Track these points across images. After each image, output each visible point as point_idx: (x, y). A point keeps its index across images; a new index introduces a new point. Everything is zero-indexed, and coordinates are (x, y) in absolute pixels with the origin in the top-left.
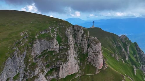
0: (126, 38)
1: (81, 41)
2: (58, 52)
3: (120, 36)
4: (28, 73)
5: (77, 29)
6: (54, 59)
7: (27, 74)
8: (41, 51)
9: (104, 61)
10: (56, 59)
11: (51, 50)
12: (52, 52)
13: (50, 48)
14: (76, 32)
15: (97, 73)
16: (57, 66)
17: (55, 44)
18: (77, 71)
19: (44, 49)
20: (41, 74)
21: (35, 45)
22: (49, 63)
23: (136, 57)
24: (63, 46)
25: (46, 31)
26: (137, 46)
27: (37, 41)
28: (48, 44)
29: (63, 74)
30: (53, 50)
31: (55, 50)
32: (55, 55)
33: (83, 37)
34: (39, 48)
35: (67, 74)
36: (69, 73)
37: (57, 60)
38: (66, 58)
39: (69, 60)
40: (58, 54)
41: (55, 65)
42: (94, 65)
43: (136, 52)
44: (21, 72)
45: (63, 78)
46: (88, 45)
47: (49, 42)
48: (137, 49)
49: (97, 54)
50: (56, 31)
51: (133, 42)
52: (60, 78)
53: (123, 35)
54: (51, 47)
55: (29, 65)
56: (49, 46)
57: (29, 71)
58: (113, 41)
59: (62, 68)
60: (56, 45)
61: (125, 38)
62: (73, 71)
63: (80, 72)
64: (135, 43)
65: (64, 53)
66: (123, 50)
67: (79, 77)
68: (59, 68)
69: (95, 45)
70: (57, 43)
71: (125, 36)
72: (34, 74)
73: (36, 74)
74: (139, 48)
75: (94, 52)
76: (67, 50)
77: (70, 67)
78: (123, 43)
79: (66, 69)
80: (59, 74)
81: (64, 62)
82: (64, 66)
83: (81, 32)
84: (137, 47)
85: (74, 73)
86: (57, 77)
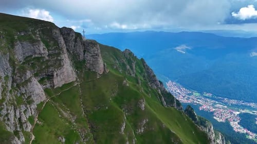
0: (131, 54)
1: (74, 47)
2: (47, 58)
3: (123, 50)
4: (18, 77)
5: (66, 32)
6: (44, 67)
7: (16, 77)
8: (24, 57)
9: (104, 65)
10: (46, 67)
11: (36, 56)
12: (38, 59)
13: (35, 53)
14: (65, 36)
15: (98, 77)
16: (50, 74)
17: (41, 48)
18: (75, 80)
19: (27, 55)
20: (33, 79)
21: (16, 47)
22: (37, 71)
23: (144, 77)
24: (53, 50)
25: (26, 32)
26: (145, 62)
27: (18, 42)
28: (32, 48)
29: (58, 82)
30: (40, 56)
31: (43, 56)
32: (43, 62)
33: (76, 41)
34: (21, 52)
35: (63, 83)
36: (66, 82)
37: (48, 67)
38: (60, 64)
39: (63, 65)
40: (48, 61)
41: (45, 72)
42: (94, 70)
43: (144, 70)
44: (10, 75)
45: (59, 87)
46: (84, 51)
47: (33, 45)
48: (144, 66)
49: (96, 57)
50: (38, 33)
51: (140, 59)
52: (55, 87)
53: (126, 49)
54: (37, 51)
55: (17, 67)
56: (34, 51)
57: (18, 75)
58: (114, 56)
59: (57, 75)
60: (44, 49)
61: (129, 53)
62: (70, 79)
63: (78, 80)
64: (142, 60)
65: (56, 58)
66: (128, 67)
67: (78, 85)
68: (53, 76)
69: (93, 48)
70: (45, 47)
71: (129, 50)
72: (25, 78)
73: (28, 78)
74: (147, 65)
75: (92, 56)
76: (59, 54)
77: (66, 74)
78: (127, 58)
79: (61, 76)
80: (53, 83)
81: (57, 68)
82: (59, 72)
83: (73, 36)
84: (145, 65)
85: (71, 81)
86: (51, 86)
